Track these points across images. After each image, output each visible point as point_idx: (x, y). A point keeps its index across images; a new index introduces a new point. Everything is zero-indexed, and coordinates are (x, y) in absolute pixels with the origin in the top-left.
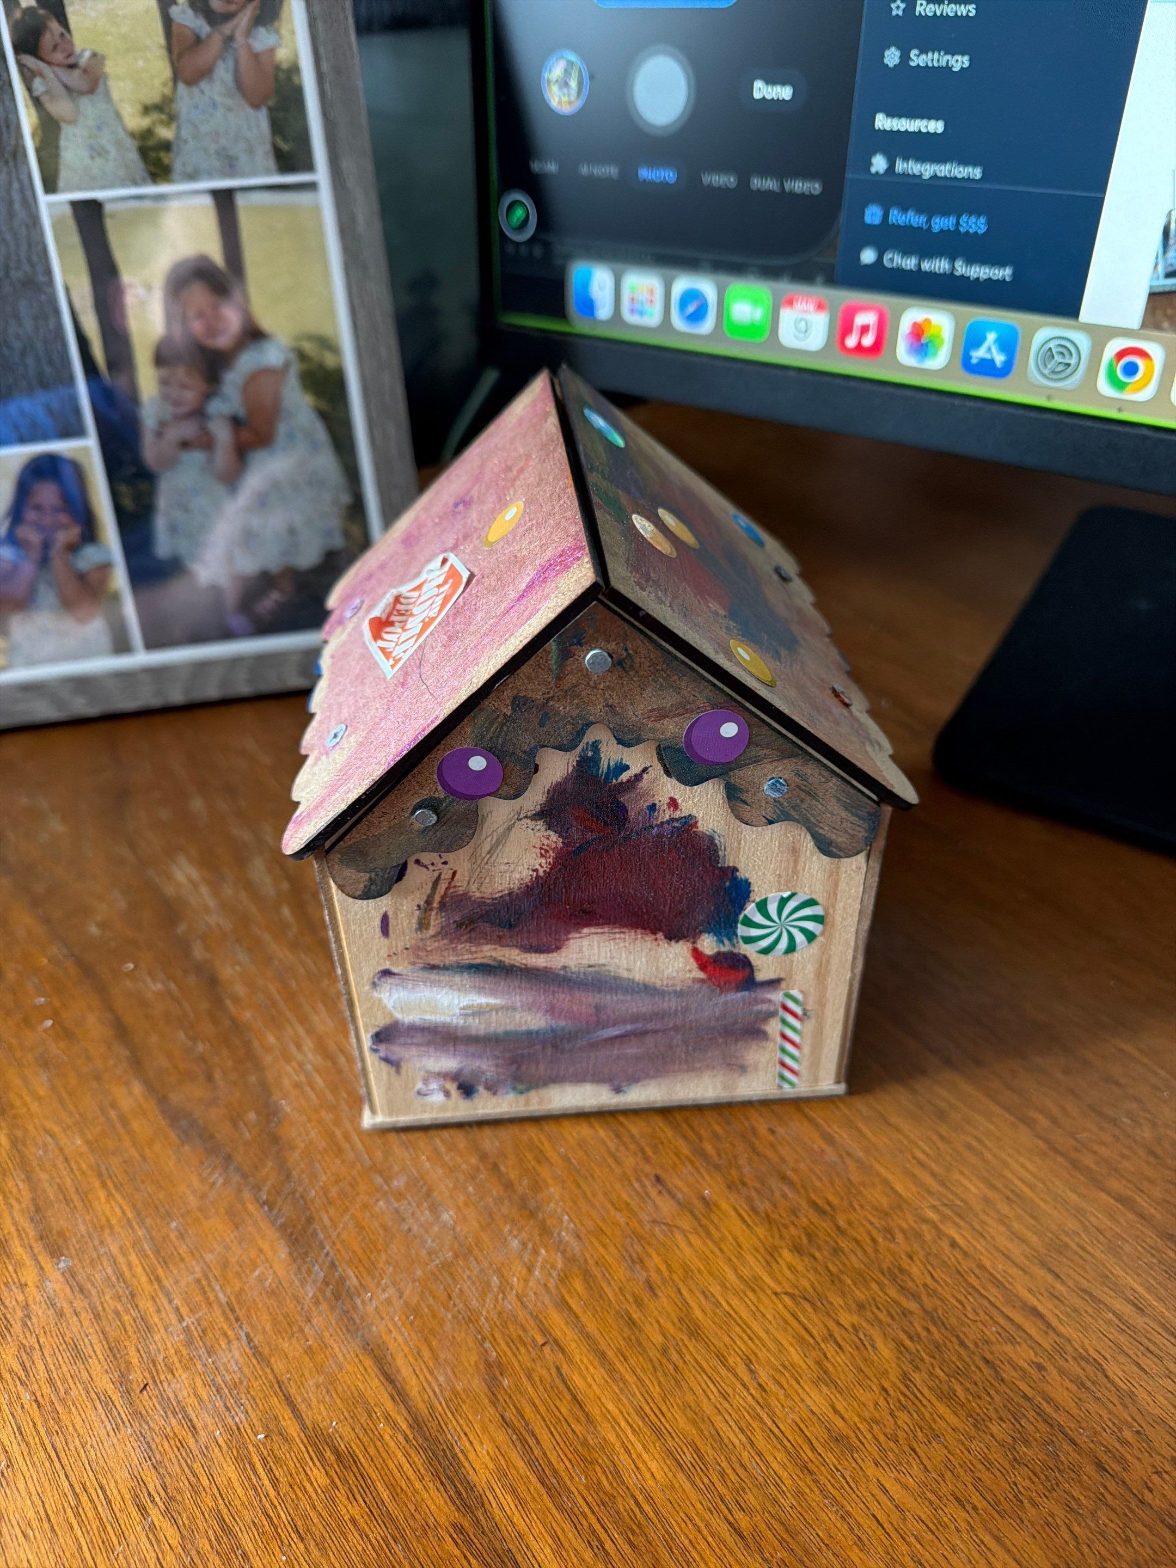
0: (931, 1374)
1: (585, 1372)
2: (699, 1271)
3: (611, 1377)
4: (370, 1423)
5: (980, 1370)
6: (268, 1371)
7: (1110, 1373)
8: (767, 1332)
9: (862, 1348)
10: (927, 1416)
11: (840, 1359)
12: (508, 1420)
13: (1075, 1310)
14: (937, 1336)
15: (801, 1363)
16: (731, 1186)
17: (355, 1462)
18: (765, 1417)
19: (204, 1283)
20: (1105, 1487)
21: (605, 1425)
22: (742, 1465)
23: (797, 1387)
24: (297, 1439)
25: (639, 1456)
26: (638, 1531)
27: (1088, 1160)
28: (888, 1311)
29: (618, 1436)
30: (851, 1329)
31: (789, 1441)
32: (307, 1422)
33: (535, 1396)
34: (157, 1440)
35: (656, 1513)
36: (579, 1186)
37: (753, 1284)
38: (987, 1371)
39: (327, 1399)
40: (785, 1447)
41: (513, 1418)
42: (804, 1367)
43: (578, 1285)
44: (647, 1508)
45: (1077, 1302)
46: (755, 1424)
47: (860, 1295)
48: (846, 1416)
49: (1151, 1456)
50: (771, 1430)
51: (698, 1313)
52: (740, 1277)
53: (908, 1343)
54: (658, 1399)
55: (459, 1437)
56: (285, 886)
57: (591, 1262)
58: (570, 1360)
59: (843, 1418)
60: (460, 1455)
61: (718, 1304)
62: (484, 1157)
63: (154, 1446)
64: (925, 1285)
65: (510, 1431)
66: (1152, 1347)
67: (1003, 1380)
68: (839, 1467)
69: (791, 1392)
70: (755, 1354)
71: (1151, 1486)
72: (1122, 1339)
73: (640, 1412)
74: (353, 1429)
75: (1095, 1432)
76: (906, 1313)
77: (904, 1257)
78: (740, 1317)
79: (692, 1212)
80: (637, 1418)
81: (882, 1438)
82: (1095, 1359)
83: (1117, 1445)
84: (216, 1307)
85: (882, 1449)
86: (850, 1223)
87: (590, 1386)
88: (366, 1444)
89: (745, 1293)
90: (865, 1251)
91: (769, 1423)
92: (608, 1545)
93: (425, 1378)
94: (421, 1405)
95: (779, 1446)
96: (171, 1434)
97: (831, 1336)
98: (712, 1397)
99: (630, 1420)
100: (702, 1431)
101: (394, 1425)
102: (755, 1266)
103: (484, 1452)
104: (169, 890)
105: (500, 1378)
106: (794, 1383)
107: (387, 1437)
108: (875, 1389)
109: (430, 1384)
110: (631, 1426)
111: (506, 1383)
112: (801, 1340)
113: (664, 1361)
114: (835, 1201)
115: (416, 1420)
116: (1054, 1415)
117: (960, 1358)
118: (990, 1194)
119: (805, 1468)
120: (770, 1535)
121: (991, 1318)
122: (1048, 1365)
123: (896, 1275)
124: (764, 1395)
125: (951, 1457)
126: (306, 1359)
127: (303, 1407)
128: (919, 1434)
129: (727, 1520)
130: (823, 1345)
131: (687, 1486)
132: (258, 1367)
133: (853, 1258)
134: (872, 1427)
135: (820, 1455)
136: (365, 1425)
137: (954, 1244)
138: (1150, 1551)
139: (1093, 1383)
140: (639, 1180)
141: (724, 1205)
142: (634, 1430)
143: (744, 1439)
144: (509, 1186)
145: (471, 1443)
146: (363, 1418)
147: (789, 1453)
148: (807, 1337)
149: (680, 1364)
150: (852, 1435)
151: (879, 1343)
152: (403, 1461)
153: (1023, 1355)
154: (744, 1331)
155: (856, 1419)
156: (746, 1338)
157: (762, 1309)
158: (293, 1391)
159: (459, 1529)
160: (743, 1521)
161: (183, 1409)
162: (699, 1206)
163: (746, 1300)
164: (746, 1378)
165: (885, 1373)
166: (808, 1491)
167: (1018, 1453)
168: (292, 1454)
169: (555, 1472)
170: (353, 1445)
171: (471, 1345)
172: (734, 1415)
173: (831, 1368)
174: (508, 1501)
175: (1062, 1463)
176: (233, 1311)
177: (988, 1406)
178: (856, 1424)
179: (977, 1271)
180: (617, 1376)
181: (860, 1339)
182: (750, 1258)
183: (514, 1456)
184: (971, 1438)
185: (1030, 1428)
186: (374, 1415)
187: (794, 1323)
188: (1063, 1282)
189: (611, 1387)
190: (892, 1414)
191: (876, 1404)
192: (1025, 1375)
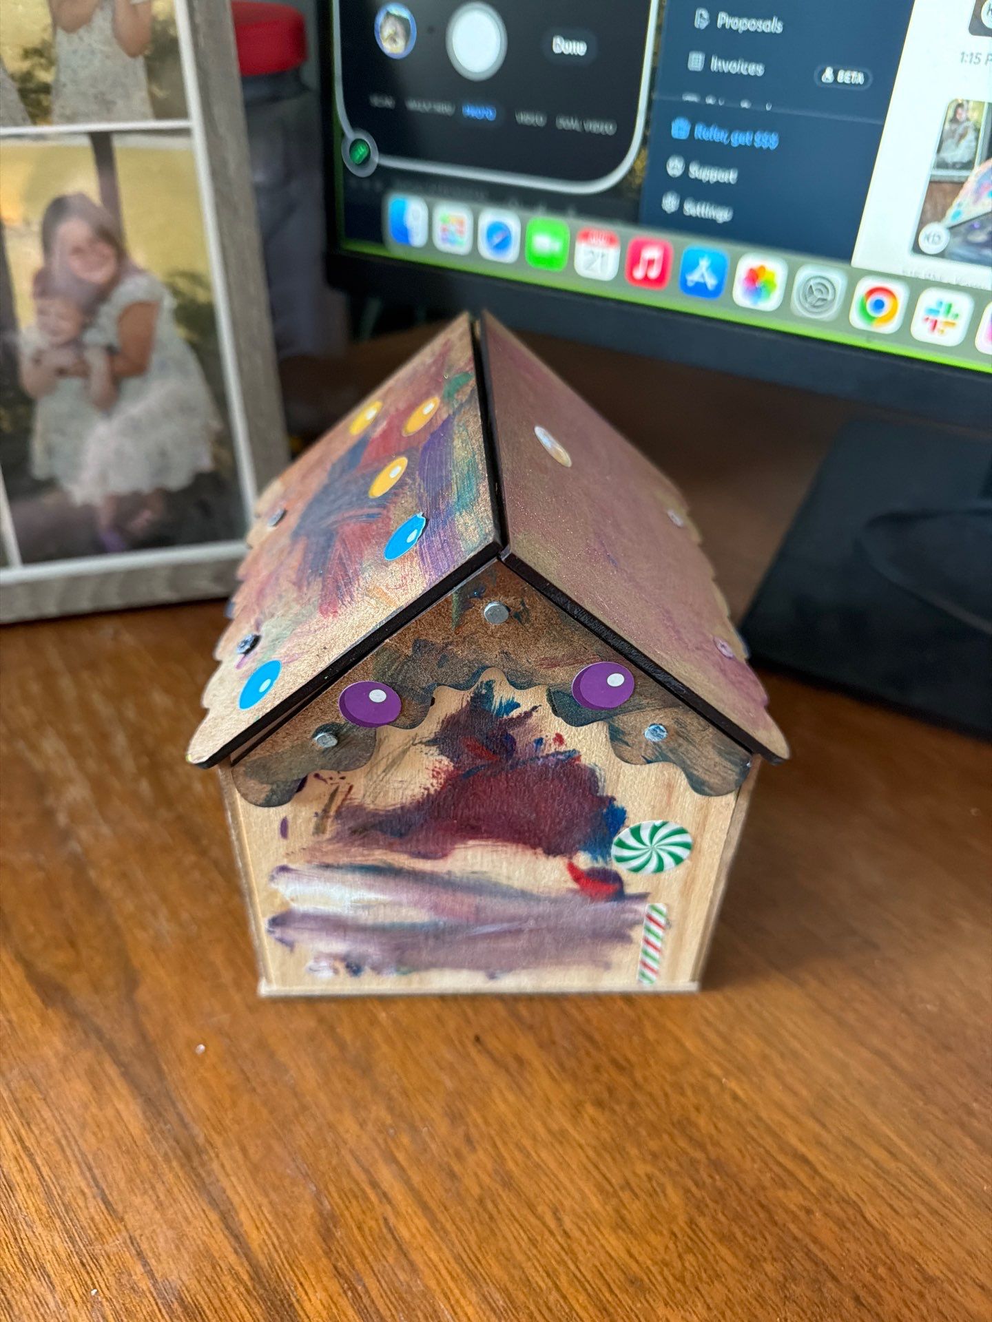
0: (715, 1219)
1: (410, 1222)
2: (514, 1127)
3: (433, 1226)
4: (215, 1276)
5: (756, 1213)
6: (121, 1226)
7: (868, 1215)
8: (572, 1181)
9: (655, 1196)
10: (710, 1258)
11: (636, 1206)
12: (340, 1271)
13: (838, 1156)
14: (719, 1183)
15: (601, 1209)
16: (541, 1045)
17: (200, 1314)
19: (64, 1142)
21: (427, 1271)
22: (550, 1309)
23: (597, 1234)
24: (148, 1295)
25: (458, 1301)
27: (851, 1017)
28: (677, 1160)
29: (439, 1284)
30: (645, 1179)
31: (590, 1285)
32: (157, 1276)
33: (364, 1247)
34: (17, 1297)
36: (407, 1048)
37: (561, 1137)
38: (762, 1215)
39: (175, 1252)
40: (586, 1290)
41: (344, 1267)
42: (604, 1214)
43: (405, 1139)
45: (839, 1149)
46: (561, 1269)
47: (654, 1145)
48: (640, 1259)
49: (901, 1290)
50: (574, 1275)
51: (511, 1165)
52: (550, 1131)
53: (694, 1189)
54: (475, 1247)
55: (295, 1287)
56: (145, 760)
57: (417, 1117)
58: (397, 1214)
59: (637, 1261)
60: (296, 1305)
61: (528, 1156)
62: (321, 1020)
63: (13, 1303)
64: (711, 1137)
65: (342, 1281)
66: (902, 1189)
67: (775, 1224)
68: (633, 1307)
69: (592, 1238)
70: (562, 1204)
72: (879, 1183)
73: (458, 1259)
74: (199, 1282)
75: (854, 1269)
76: (693, 1162)
77: (692, 1109)
78: (548, 1168)
79: (507, 1070)
80: (456, 1267)
81: (671, 1279)
82: (854, 1202)
83: (872, 1280)
84: (74, 1166)
85: (671, 1292)
86: (645, 1079)
87: (413, 1236)
88: (211, 1295)
89: (552, 1145)
90: (658, 1106)
91: (572, 1267)
93: (267, 1233)
94: (261, 1257)
95: (580, 1289)
96: (30, 1291)
97: (628, 1183)
98: (523, 1244)
99: (450, 1268)
100: (513, 1277)
101: (236, 1277)
102: (561, 1120)
103: (319, 1302)
104: (38, 765)
105: (334, 1229)
106: (594, 1230)
107: (229, 1289)
108: (665, 1232)
109: (269, 1237)
110: (450, 1273)
111: (338, 1234)
112: (601, 1190)
113: (481, 1210)
114: (633, 1058)
115: (256, 1273)
116: (820, 1255)
117: (740, 1204)
118: (768, 1051)
121: (766, 1164)
122: (814, 1208)
123: (684, 1125)
124: (569, 1242)
125: (730, 1296)
126: (158, 1216)
127: (153, 1262)
128: (704, 1276)
130: (621, 1193)
132: (111, 1223)
133: (648, 1112)
134: (663, 1270)
135: (617, 1296)
136: (209, 1278)
137: (735, 1098)
139: (853, 1224)
140: (461, 1042)
141: (537, 1064)
142: (452, 1277)
143: (550, 1284)
144: (342, 1046)
145: (306, 1294)
146: (208, 1271)
147: (589, 1295)
148: (608, 1187)
149: (494, 1212)
150: (645, 1278)
151: (670, 1190)
152: (243, 1310)
153: (793, 1199)
154: (551, 1181)
155: (649, 1262)
156: (553, 1187)
157: (567, 1159)
158: (144, 1246)
161: (42, 1267)
162: (513, 1066)
163: (556, 1153)
164: (552, 1224)
165: (675, 1217)
167: (788, 1290)
168: (143, 1307)
170: (198, 1297)
171: (307, 1197)
172: (542, 1261)
173: (628, 1216)
175: (826, 1298)
176: (90, 1169)
177: (763, 1247)
178: (648, 1267)
179: (756, 1122)
180: (438, 1226)
181: (652, 1186)
182: (557, 1113)
183: (344, 1303)
184: (748, 1278)
185: (799, 1268)
186: (218, 1268)
187: (595, 1173)
188: (829, 1131)
189: (432, 1236)
190: (680, 1256)
191: (667, 1248)
192: (795, 1218)
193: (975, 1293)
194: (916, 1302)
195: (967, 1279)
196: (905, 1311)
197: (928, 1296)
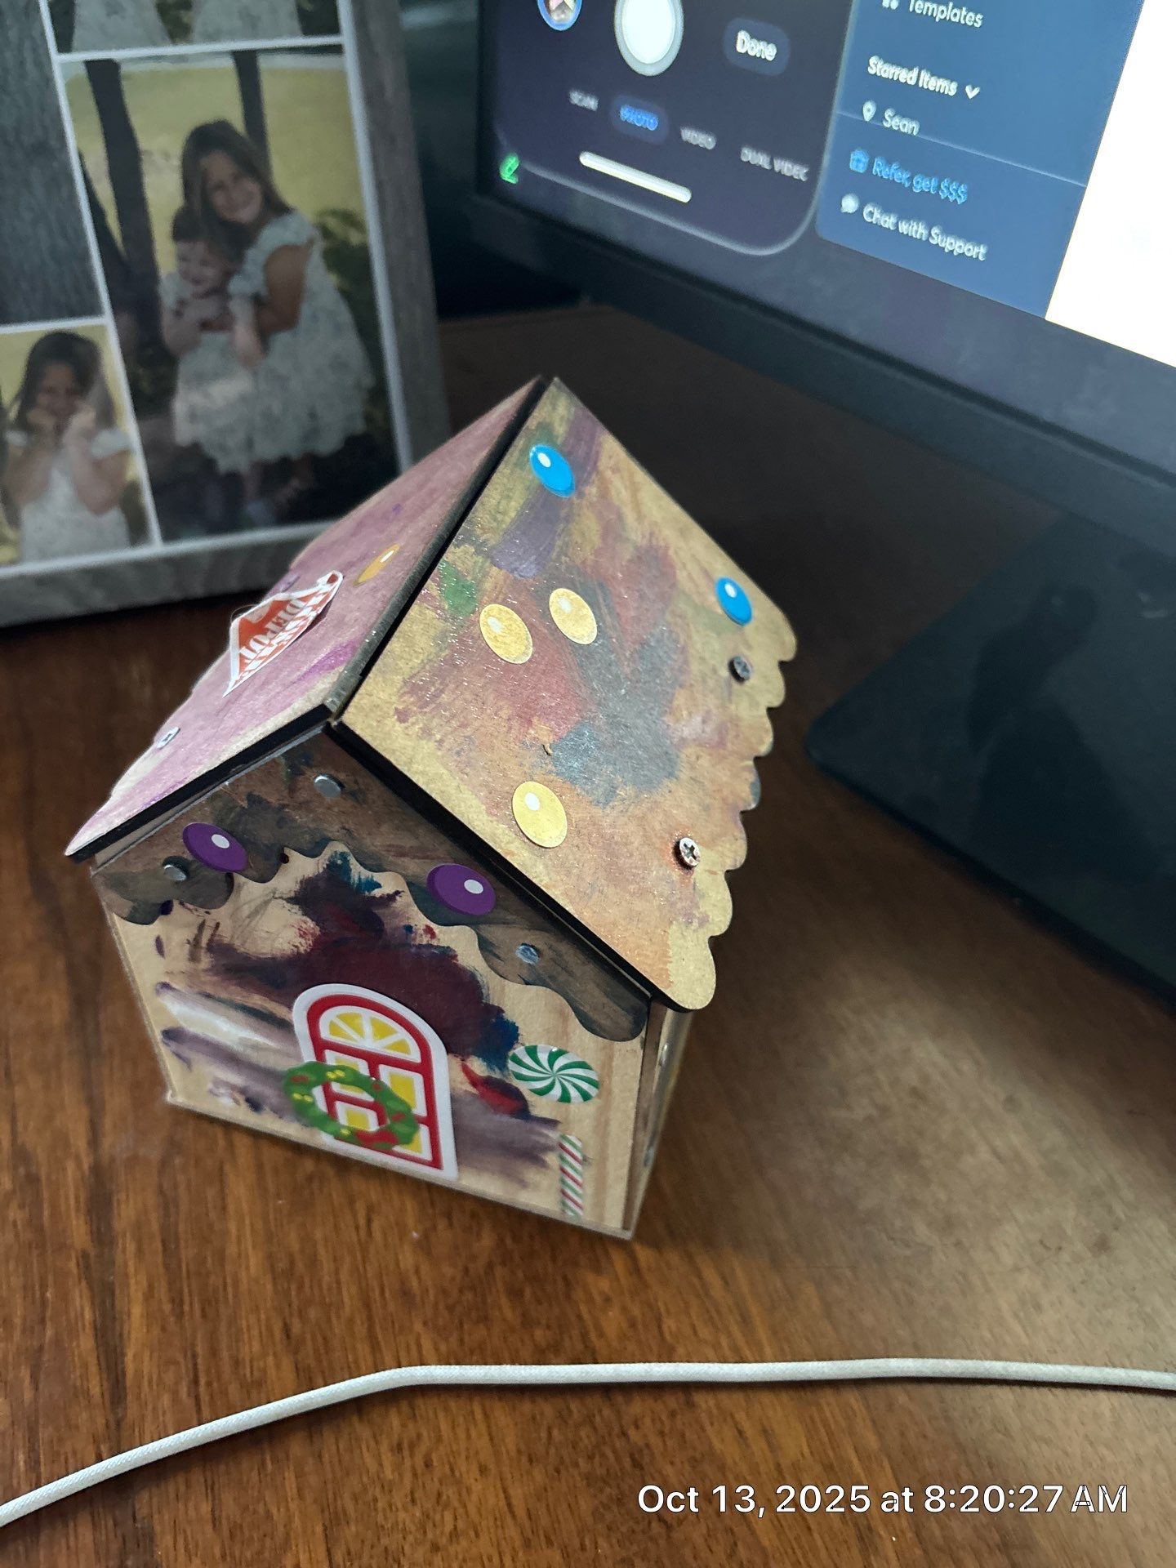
0: (513, 1273)
1: (241, 1175)
3: (258, 1183)
7: (665, 1328)
10: (488, 1302)
12: (164, 1189)
18: (358, 1254)
20: (600, 1411)
21: (234, 1218)
22: (320, 1286)
25: (246, 1250)
26: (214, 1303)
29: (239, 1230)
31: (367, 1283)
32: (19, 1141)
35: (236, 1296)
38: (560, 1285)
39: (41, 1126)
40: (361, 1284)
41: (168, 1188)
44: (230, 1290)
46: (348, 1257)
48: (423, 1278)
50: (358, 1268)
53: (509, 1242)
55: (121, 1188)
58: (234, 1161)
59: (419, 1279)
60: (115, 1203)
65: (160, 1197)
66: (715, 1317)
67: (568, 1296)
69: (390, 1247)
70: (380, 1207)
71: (639, 1423)
72: (694, 1303)
73: (266, 1218)
74: (48, 1156)
80: (260, 1222)
81: (441, 1307)
82: (659, 1311)
85: (436, 1315)
87: (238, 1185)
88: (52, 1170)
91: (360, 1262)
92: (186, 1308)
94: (106, 1155)
95: (356, 1280)
97: (450, 1213)
99: (254, 1221)
100: (304, 1249)
101: (79, 1165)
103: (133, 1208)
105: (175, 1155)
106: (396, 1238)
108: (460, 1265)
109: (121, 1143)
110: (252, 1225)
111: (177, 1161)
112: (422, 1209)
113: (306, 1186)
115: (96, 1165)
119: (367, 1305)
120: (309, 1343)
122: (615, 1299)
124: (369, 1240)
126: (41, 1095)
127: (20, 1129)
129: (284, 1319)
131: (269, 1287)
134: (438, 1295)
135: (385, 1299)
138: (604, 1472)
142: (252, 1229)
143: (332, 1268)
145: (127, 1197)
147: (360, 1287)
150: (419, 1295)
152: (72, 1192)
155: (430, 1284)
159: (85, 1255)
160: (296, 1327)
164: (362, 1222)
165: (473, 1258)
166: (359, 1322)
169: (177, 1240)
170: (42, 1169)
172: (336, 1247)
173: (434, 1242)
174: (131, 1247)
177: (544, 1313)
178: (427, 1287)
180: (262, 1186)
183: (154, 1216)
185: (567, 1343)
186: (68, 1152)
189: (253, 1192)
190: (461, 1291)
191: (453, 1279)
192: (590, 1300)
193: (729, 1432)
194: (664, 1418)
195: (729, 1419)
196: (648, 1421)
197: (679, 1417)
